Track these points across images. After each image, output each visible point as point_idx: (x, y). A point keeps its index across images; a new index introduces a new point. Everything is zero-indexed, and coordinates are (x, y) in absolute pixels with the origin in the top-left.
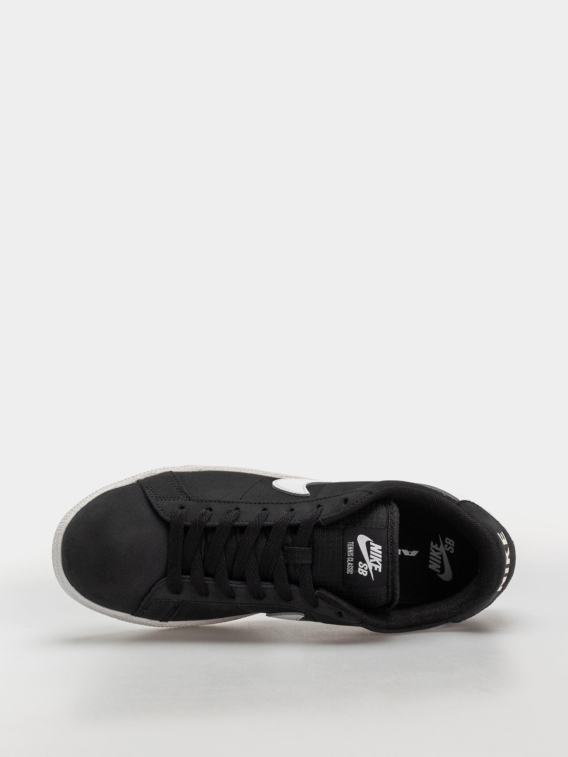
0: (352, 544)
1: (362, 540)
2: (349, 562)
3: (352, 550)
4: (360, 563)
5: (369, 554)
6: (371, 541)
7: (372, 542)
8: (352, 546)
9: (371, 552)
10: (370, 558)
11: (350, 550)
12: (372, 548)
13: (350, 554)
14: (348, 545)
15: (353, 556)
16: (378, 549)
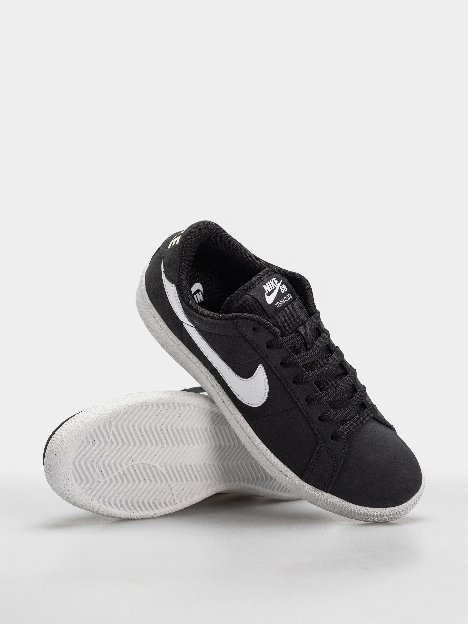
0: (277, 304)
1: (270, 300)
2: (287, 299)
3: (280, 301)
4: (283, 292)
5: (274, 290)
6: (266, 294)
7: (266, 293)
8: (278, 303)
9: (272, 289)
10: (275, 288)
11: (281, 303)
12: (270, 290)
13: (283, 301)
14: (279, 306)
15: (282, 299)
16: (267, 286)
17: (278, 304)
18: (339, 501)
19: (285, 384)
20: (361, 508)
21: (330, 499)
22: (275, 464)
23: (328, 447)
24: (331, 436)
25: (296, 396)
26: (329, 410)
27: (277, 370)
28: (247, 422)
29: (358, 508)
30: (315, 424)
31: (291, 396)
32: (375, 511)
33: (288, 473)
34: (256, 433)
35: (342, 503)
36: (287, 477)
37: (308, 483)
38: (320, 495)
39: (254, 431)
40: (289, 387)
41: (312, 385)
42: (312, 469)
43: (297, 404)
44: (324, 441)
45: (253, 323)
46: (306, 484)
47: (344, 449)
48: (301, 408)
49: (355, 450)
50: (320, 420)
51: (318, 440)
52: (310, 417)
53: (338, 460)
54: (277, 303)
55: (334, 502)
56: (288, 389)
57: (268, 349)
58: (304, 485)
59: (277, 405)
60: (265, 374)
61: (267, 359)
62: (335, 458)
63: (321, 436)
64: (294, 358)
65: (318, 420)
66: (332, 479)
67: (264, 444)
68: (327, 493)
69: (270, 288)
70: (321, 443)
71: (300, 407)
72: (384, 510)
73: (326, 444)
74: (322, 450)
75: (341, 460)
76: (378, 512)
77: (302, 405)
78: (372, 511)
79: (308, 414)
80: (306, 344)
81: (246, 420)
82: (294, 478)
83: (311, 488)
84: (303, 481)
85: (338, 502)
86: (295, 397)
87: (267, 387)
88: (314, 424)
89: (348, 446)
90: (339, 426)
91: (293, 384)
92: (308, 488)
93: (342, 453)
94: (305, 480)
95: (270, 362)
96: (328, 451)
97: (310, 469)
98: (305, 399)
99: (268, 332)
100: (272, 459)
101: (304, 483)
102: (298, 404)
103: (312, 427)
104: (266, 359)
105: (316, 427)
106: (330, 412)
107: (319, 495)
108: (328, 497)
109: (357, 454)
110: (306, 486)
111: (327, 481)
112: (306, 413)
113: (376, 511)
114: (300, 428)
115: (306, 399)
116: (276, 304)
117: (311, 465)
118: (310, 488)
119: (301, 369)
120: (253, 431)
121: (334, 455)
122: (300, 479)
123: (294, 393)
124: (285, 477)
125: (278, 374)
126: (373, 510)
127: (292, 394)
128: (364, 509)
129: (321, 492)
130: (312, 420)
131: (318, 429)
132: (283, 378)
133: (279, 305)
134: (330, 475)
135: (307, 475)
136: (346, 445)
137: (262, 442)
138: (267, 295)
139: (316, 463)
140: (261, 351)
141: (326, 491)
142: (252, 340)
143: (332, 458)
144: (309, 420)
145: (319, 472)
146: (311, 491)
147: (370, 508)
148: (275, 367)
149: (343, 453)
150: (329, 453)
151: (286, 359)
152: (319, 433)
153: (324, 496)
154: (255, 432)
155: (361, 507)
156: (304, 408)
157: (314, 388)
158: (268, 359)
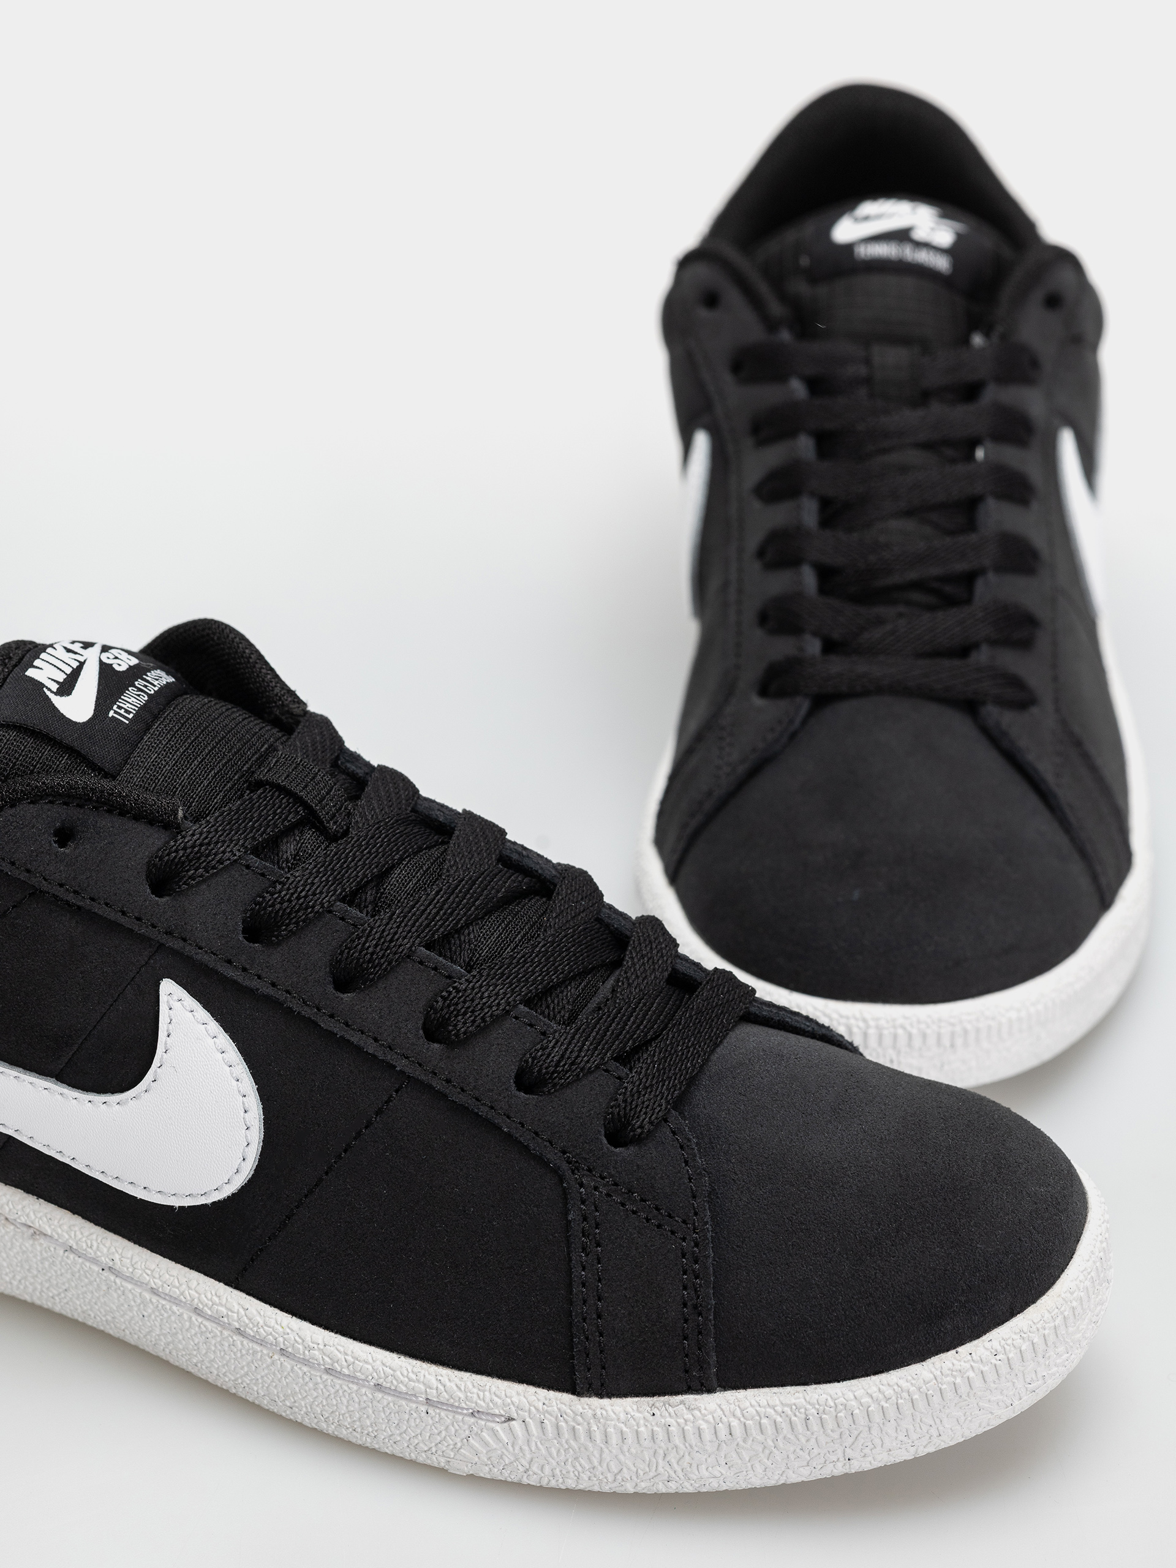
0: (116, 712)
1: (78, 708)
2: (155, 686)
3: (126, 700)
4: (121, 669)
5: (78, 670)
6: (52, 692)
7: (49, 689)
8: (120, 708)
9: (69, 671)
10: (82, 664)
11: (131, 703)
12: (61, 678)
13: (139, 695)
14: (131, 716)
15: (130, 689)
16: (41, 669)
17: (122, 712)
18: (778, 1402)
19: (307, 1012)
20: (885, 1382)
21: (738, 1413)
22: (433, 1395)
23: (616, 1184)
24: (606, 1136)
25: (376, 1040)
26: (544, 1034)
27: (244, 970)
28: (237, 1288)
29: (875, 1389)
30: (512, 1115)
31: (358, 1049)
32: (951, 1366)
33: (509, 1400)
34: (293, 1313)
35: (794, 1401)
36: (513, 1422)
37: (610, 1395)
38: (686, 1421)
39: (282, 1310)
40: (332, 1016)
41: (421, 963)
42: (594, 1316)
43: (398, 1069)
44: (590, 1170)
45: (46, 807)
46: (606, 1402)
47: (686, 1162)
48: (423, 1077)
49: (736, 1151)
50: (528, 1090)
51: (561, 1179)
52: (477, 1099)
53: (684, 1222)
54: (115, 707)
55: (761, 1418)
56: (325, 1023)
57: (164, 900)
58: (598, 1412)
59: (319, 1125)
60: (203, 1014)
61: (181, 943)
62: (670, 1216)
63: (564, 1152)
64: (290, 881)
65: (518, 1093)
66: (700, 1314)
67: (351, 1337)
68: (710, 1391)
69: (58, 668)
70: (581, 1185)
71: (418, 1073)
72: (988, 1345)
73: (603, 1178)
74: (597, 1211)
75: (696, 1214)
76: (967, 1365)
77: (420, 1065)
78: (939, 1373)
79: (463, 1090)
80: (318, 818)
81: (226, 1284)
82: (541, 1404)
83: (635, 1407)
84: (585, 1400)
85: (773, 1408)
86: (375, 1044)
87: (241, 1066)
88: (508, 1117)
89: (697, 1144)
90: (619, 1078)
91: (342, 995)
92: (622, 1416)
93: (687, 1181)
94: (590, 1385)
95: (200, 948)
96: (623, 1205)
97: (587, 1321)
98: (421, 1032)
99: (130, 824)
100: (410, 1380)
101: (595, 1401)
102: (401, 1064)
103: (509, 1135)
104: (177, 945)
105: (523, 1126)
106: (550, 1039)
107: (681, 1421)
108: (723, 1407)
109: (751, 1161)
110: (609, 1408)
111: (686, 1338)
112: (454, 1086)
113: (955, 1362)
114: (461, 1170)
115: (424, 1028)
116: (111, 714)
117: (585, 1302)
118: (629, 1409)
119: (342, 919)
120: (277, 1311)
121: (658, 1209)
122: (567, 1397)
123: (362, 1033)
124: (504, 1430)
125: (254, 983)
126: (938, 1365)
127: (355, 1038)
128: (901, 1382)
129: (682, 1402)
130: (492, 1108)
131: (536, 1134)
132: (288, 992)
133: (127, 711)
134: (685, 1305)
135: (588, 1355)
136: (689, 1140)
137: (336, 1333)
138: (56, 694)
139: (600, 1281)
140: (139, 919)
141: (702, 1384)
142: (77, 888)
143: (659, 1226)
144: (483, 1111)
145: (629, 1314)
146: (642, 1422)
147: (924, 1363)
148: (229, 962)
149: (690, 1179)
150: (634, 1212)
151: (260, 904)
152: (548, 1144)
153: (703, 1411)
154: (287, 1312)
155: (883, 1377)
156: (435, 1074)
157: (435, 969)
158: (184, 940)
